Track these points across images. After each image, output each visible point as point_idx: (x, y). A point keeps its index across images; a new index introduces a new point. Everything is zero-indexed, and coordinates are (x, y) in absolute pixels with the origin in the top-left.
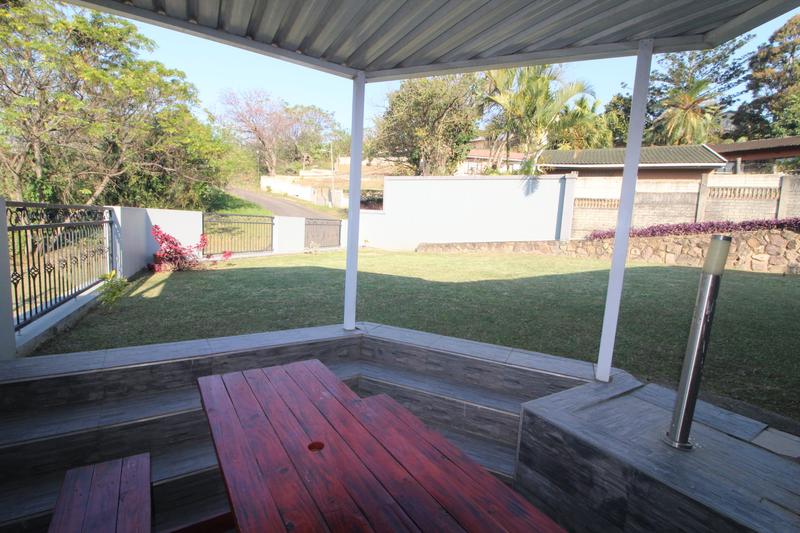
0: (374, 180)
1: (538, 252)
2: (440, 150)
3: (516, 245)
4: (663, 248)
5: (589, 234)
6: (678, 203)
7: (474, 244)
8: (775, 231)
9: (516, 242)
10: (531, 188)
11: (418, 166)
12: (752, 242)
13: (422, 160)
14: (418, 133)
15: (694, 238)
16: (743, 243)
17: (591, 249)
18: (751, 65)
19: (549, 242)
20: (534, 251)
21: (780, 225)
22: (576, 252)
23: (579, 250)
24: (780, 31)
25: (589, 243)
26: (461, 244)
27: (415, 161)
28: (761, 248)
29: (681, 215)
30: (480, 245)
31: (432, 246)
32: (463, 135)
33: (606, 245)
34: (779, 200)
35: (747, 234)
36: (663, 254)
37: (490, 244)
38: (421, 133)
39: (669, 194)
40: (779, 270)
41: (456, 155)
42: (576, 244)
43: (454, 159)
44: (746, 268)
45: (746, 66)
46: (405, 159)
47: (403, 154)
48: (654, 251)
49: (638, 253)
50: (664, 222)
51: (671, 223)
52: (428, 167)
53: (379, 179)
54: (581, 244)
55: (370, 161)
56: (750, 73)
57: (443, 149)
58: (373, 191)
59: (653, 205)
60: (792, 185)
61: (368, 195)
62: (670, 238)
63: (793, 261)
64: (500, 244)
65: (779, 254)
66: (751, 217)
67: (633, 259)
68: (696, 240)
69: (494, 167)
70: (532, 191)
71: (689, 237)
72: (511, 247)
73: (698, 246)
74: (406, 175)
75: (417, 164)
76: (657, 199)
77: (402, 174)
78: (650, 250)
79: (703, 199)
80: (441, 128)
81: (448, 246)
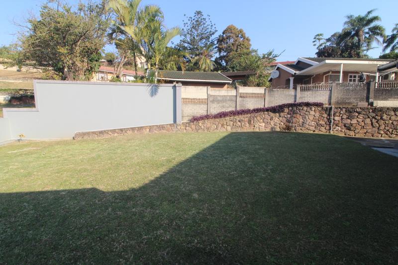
0: (26, 82)
1: (164, 131)
2: (78, 64)
3: (151, 128)
4: (225, 123)
5: (190, 118)
6: (229, 100)
7: (121, 130)
8: (266, 113)
9: (150, 126)
10: (154, 93)
11: (63, 73)
12: (258, 118)
13: (66, 70)
14: (61, 51)
15: (238, 118)
16: (255, 119)
17: (193, 127)
18: (218, 42)
19: (171, 125)
20: (162, 131)
21: (267, 110)
22: (185, 129)
23: (187, 128)
24: (226, 30)
25: (192, 123)
26: (111, 131)
27: (61, 70)
28: (262, 120)
29: (230, 106)
30: (126, 130)
31: (88, 134)
32: (94, 56)
33: (200, 124)
34: (265, 99)
35: (256, 115)
36: (226, 126)
37: (133, 129)
38: (63, 50)
39: (225, 96)
40: (268, 130)
41: (92, 68)
42: (185, 124)
43: (90, 70)
44: (257, 130)
45: (216, 42)
46: (51, 68)
47: (49, 65)
48: (222, 125)
49: (215, 127)
50: (224, 110)
51: (227, 111)
52: (72, 74)
53: (29, 81)
54: (188, 125)
55: (20, 67)
56: (217, 45)
57: (82, 64)
58: (26, 90)
59: (218, 102)
60: (269, 92)
61: (21, 92)
62: (228, 118)
63: (273, 125)
64: (140, 129)
65: (268, 123)
66: (256, 107)
67: (214, 130)
68: (238, 119)
69: (118, 77)
70: (155, 94)
71: (235, 117)
72: (148, 130)
73: (239, 121)
74: (54, 79)
75: (61, 72)
76: (219, 98)
77: (49, 79)
78: (220, 125)
79: (239, 99)
80: (78, 49)
81: (101, 132)
